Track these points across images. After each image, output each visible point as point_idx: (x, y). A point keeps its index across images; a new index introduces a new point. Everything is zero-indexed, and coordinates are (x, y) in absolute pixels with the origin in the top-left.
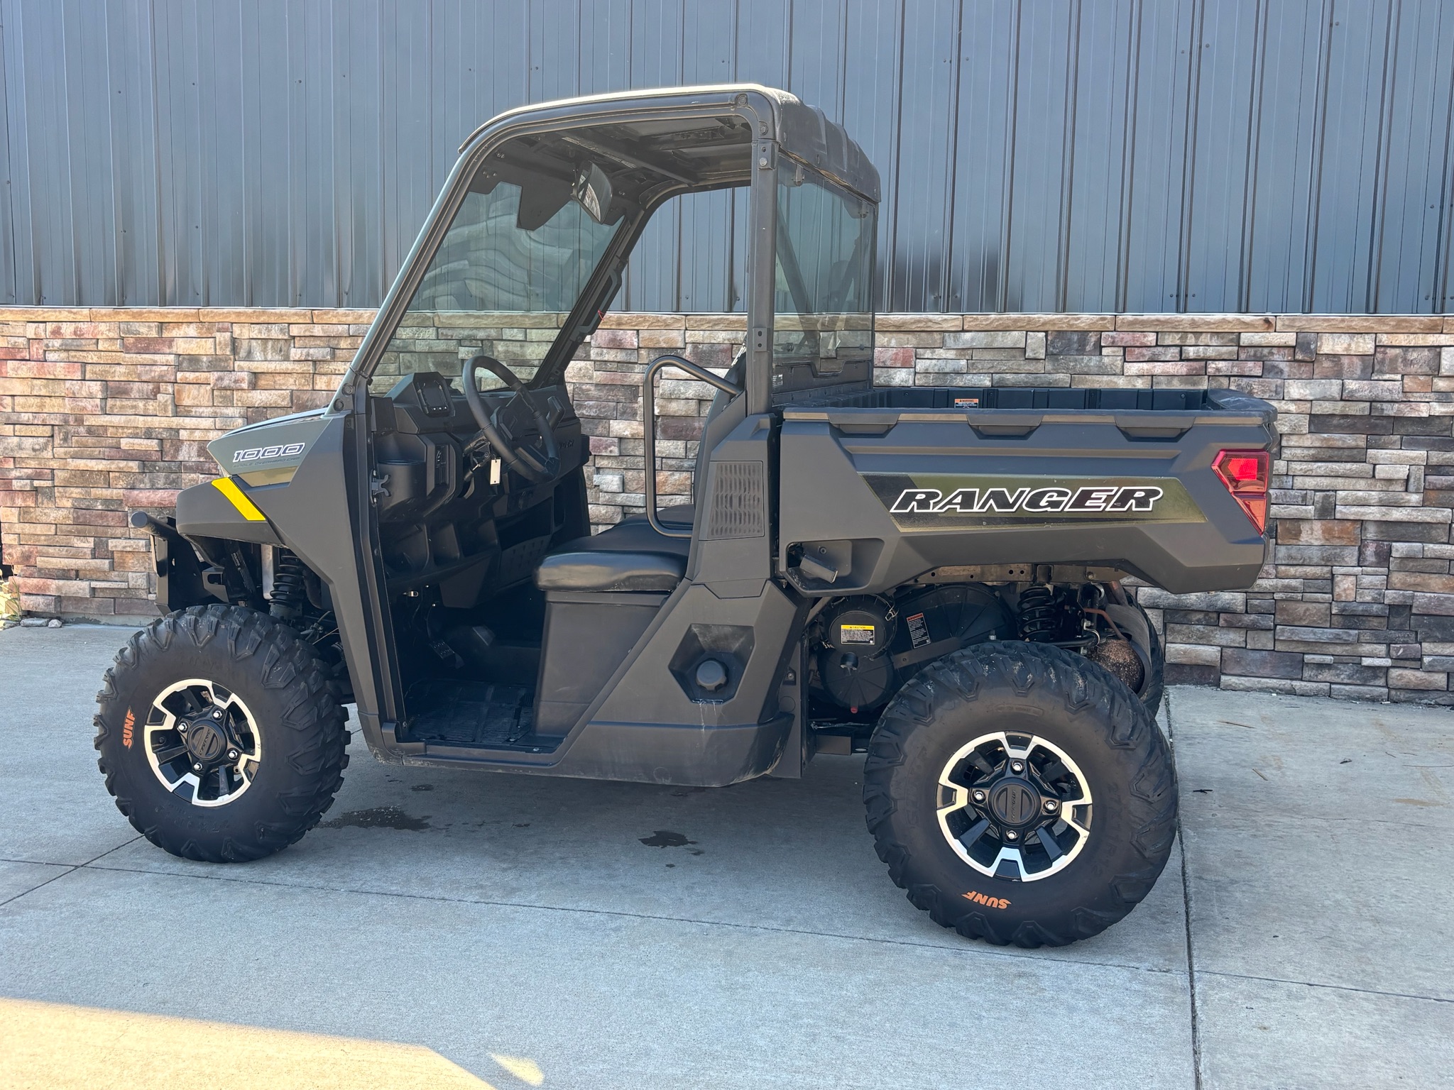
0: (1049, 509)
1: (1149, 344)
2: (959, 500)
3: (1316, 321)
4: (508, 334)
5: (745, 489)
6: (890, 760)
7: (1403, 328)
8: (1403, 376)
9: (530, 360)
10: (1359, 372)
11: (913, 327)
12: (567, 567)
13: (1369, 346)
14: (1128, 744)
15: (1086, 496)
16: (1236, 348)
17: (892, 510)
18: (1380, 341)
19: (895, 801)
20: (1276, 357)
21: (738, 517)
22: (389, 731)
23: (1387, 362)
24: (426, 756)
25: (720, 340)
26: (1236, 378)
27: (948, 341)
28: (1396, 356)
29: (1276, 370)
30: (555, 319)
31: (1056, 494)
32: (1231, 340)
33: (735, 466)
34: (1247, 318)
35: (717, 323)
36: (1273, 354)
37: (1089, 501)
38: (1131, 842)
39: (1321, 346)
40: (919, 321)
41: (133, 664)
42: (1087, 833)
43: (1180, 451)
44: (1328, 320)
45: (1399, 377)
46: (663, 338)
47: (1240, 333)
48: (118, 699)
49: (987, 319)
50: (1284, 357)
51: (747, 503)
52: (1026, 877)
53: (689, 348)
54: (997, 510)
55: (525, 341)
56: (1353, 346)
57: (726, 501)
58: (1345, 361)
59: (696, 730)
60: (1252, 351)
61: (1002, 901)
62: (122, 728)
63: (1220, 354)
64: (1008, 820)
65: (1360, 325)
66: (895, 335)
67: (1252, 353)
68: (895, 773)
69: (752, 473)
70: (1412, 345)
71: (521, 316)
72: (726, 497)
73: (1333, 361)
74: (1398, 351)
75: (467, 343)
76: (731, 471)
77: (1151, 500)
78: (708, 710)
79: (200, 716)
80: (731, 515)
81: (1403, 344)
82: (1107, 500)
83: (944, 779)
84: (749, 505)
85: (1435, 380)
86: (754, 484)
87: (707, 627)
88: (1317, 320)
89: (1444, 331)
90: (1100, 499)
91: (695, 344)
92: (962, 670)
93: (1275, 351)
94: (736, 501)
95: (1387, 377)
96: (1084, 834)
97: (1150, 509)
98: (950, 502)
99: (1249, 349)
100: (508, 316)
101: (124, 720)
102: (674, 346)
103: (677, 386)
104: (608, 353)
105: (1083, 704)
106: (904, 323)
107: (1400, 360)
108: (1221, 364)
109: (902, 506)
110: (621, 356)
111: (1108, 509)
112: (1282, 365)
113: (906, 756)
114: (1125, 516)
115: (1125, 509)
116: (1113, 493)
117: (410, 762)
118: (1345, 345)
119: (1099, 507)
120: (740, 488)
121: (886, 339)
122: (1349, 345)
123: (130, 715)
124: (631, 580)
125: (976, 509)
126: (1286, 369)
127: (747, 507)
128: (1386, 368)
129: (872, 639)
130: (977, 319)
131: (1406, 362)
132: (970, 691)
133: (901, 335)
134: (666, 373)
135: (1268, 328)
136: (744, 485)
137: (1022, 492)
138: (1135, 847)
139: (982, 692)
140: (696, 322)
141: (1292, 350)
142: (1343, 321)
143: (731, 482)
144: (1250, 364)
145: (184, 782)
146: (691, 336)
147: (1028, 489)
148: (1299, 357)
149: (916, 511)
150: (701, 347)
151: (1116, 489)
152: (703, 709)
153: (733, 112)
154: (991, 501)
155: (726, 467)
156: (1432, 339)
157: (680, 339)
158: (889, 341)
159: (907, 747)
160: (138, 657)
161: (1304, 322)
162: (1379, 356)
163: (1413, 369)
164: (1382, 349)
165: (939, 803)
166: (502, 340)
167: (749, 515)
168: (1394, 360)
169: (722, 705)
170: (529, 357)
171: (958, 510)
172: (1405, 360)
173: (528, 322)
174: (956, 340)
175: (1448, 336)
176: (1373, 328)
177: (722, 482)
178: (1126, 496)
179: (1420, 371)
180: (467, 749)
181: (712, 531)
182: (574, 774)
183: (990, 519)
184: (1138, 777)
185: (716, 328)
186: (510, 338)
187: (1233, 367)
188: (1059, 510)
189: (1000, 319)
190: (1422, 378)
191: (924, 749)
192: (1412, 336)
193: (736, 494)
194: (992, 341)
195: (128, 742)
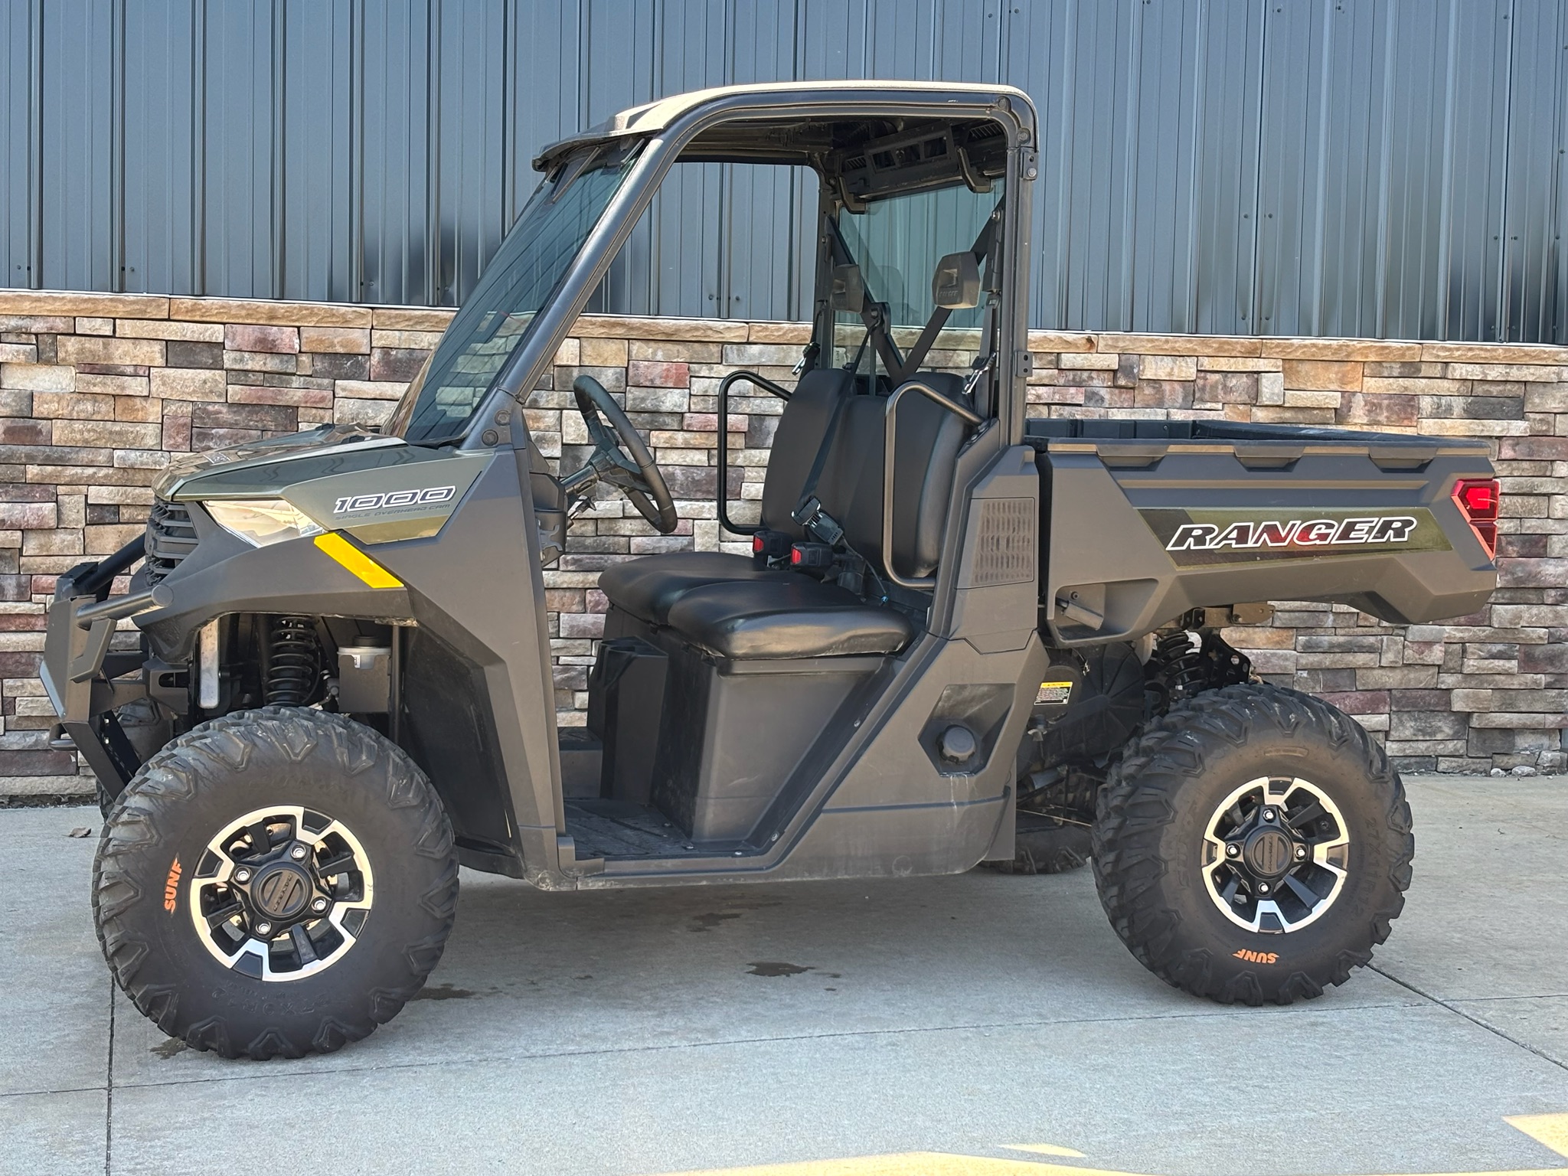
0: (1318, 542)
1: (962, 365)
2: (1234, 535)
3: (1140, 341)
4: (84, 326)
5: (1014, 529)
6: (1159, 819)
7: (1225, 351)
8: (1224, 404)
9: (118, 366)
10: (1180, 400)
11: (688, 337)
12: (776, 629)
13: (1192, 370)
14: (1383, 777)
15: (1350, 527)
16: (1056, 371)
17: (1169, 548)
18: (1202, 366)
19: (1166, 862)
20: (1096, 382)
21: (1005, 560)
22: (569, 848)
23: (1208, 388)
24: (604, 875)
25: (425, 345)
26: (1058, 407)
27: (730, 355)
28: (1217, 382)
29: (1097, 397)
30: (167, 306)
31: (1324, 527)
32: (1050, 362)
33: (1004, 505)
34: (1069, 336)
35: (421, 320)
36: (1092, 378)
37: (1353, 533)
38: (1388, 877)
39: (1143, 371)
40: (696, 329)
41: (189, 792)
42: (1345, 874)
43: (1427, 482)
44: (1152, 341)
45: (1220, 406)
46: (339, 339)
47: (1058, 353)
48: (161, 845)
49: (778, 330)
50: (1103, 381)
51: (1016, 544)
52: (1289, 928)
53: (377, 356)
54: (1270, 544)
55: (113, 336)
56: (1176, 370)
57: (993, 544)
58: (1167, 387)
59: (948, 809)
60: (1071, 375)
61: (1270, 955)
62: (164, 884)
63: (1041, 379)
64: (1266, 871)
65: (1184, 346)
66: (661, 345)
67: (1071, 378)
68: (1165, 831)
69: (1022, 511)
70: (1232, 370)
71: (111, 300)
72: (992, 538)
73: (1154, 388)
74: (1217, 376)
75: (12, 338)
76: (999, 509)
77: (1407, 530)
78: (959, 784)
79: (269, 860)
80: (997, 559)
81: (1225, 369)
82: (1369, 532)
83: (1209, 834)
84: (1018, 547)
85: (1254, 409)
86: (1024, 523)
87: (963, 687)
88: (1142, 340)
89: (1263, 355)
90: (1362, 530)
91: (386, 350)
92: (1223, 715)
93: (1094, 375)
94: (1003, 543)
95: (1208, 406)
96: (1341, 875)
97: (1405, 539)
98: (1226, 538)
99: (1068, 373)
100: (90, 299)
101: (168, 873)
102: (356, 351)
103: (363, 408)
104: (253, 359)
105: (1343, 740)
106: (678, 330)
107: (1220, 387)
108: (1041, 390)
109: (1177, 544)
110: (272, 364)
111: (1370, 541)
112: (1103, 392)
113: (1176, 812)
114: (1384, 547)
115: (1384, 540)
116: (1373, 524)
117: (587, 885)
118: (1168, 370)
119: (1362, 538)
120: (1008, 529)
121: (650, 350)
122: (1172, 369)
123: (176, 867)
124: (852, 641)
125: (1250, 544)
126: (1107, 397)
127: (1016, 549)
128: (1207, 397)
129: (1066, 698)
130: (766, 329)
131: (1227, 390)
132: (1239, 736)
133: (669, 346)
134: (344, 390)
135: (1090, 349)
136: (1013, 524)
137: (1294, 525)
138: (1391, 880)
139: (1250, 735)
140: (390, 318)
141: (1112, 374)
142: (1167, 342)
143: (998, 521)
144: (1073, 390)
145: (247, 952)
146: (381, 337)
147: (1299, 522)
148: (1122, 382)
149: (1192, 547)
150: (394, 352)
151: (1376, 519)
152: (954, 782)
153: (988, 115)
154: (1265, 536)
155: (994, 505)
156: (1252, 364)
157: (366, 341)
158: (654, 353)
159: (1176, 802)
160: (196, 785)
161: (1128, 343)
162: (1200, 382)
163: (1232, 397)
164: (1202, 374)
165: (1204, 861)
166: (75, 334)
167: (1018, 558)
168: (1214, 387)
169: (975, 778)
170: (117, 362)
171: (1234, 546)
172: (1225, 386)
173: (121, 310)
174: (740, 354)
175: (1266, 361)
176: (1195, 350)
177: (988, 521)
178: (1387, 526)
179: (1239, 399)
180: (656, 862)
181: (977, 577)
182: (796, 876)
183: (1264, 554)
184: (1393, 810)
185: (418, 328)
186: (89, 332)
187: (1054, 393)
188: (1327, 542)
189: (795, 330)
190: (1241, 407)
191: (1194, 803)
192: (1232, 360)
193: (1003, 535)
194: (785, 357)
195: (170, 906)
